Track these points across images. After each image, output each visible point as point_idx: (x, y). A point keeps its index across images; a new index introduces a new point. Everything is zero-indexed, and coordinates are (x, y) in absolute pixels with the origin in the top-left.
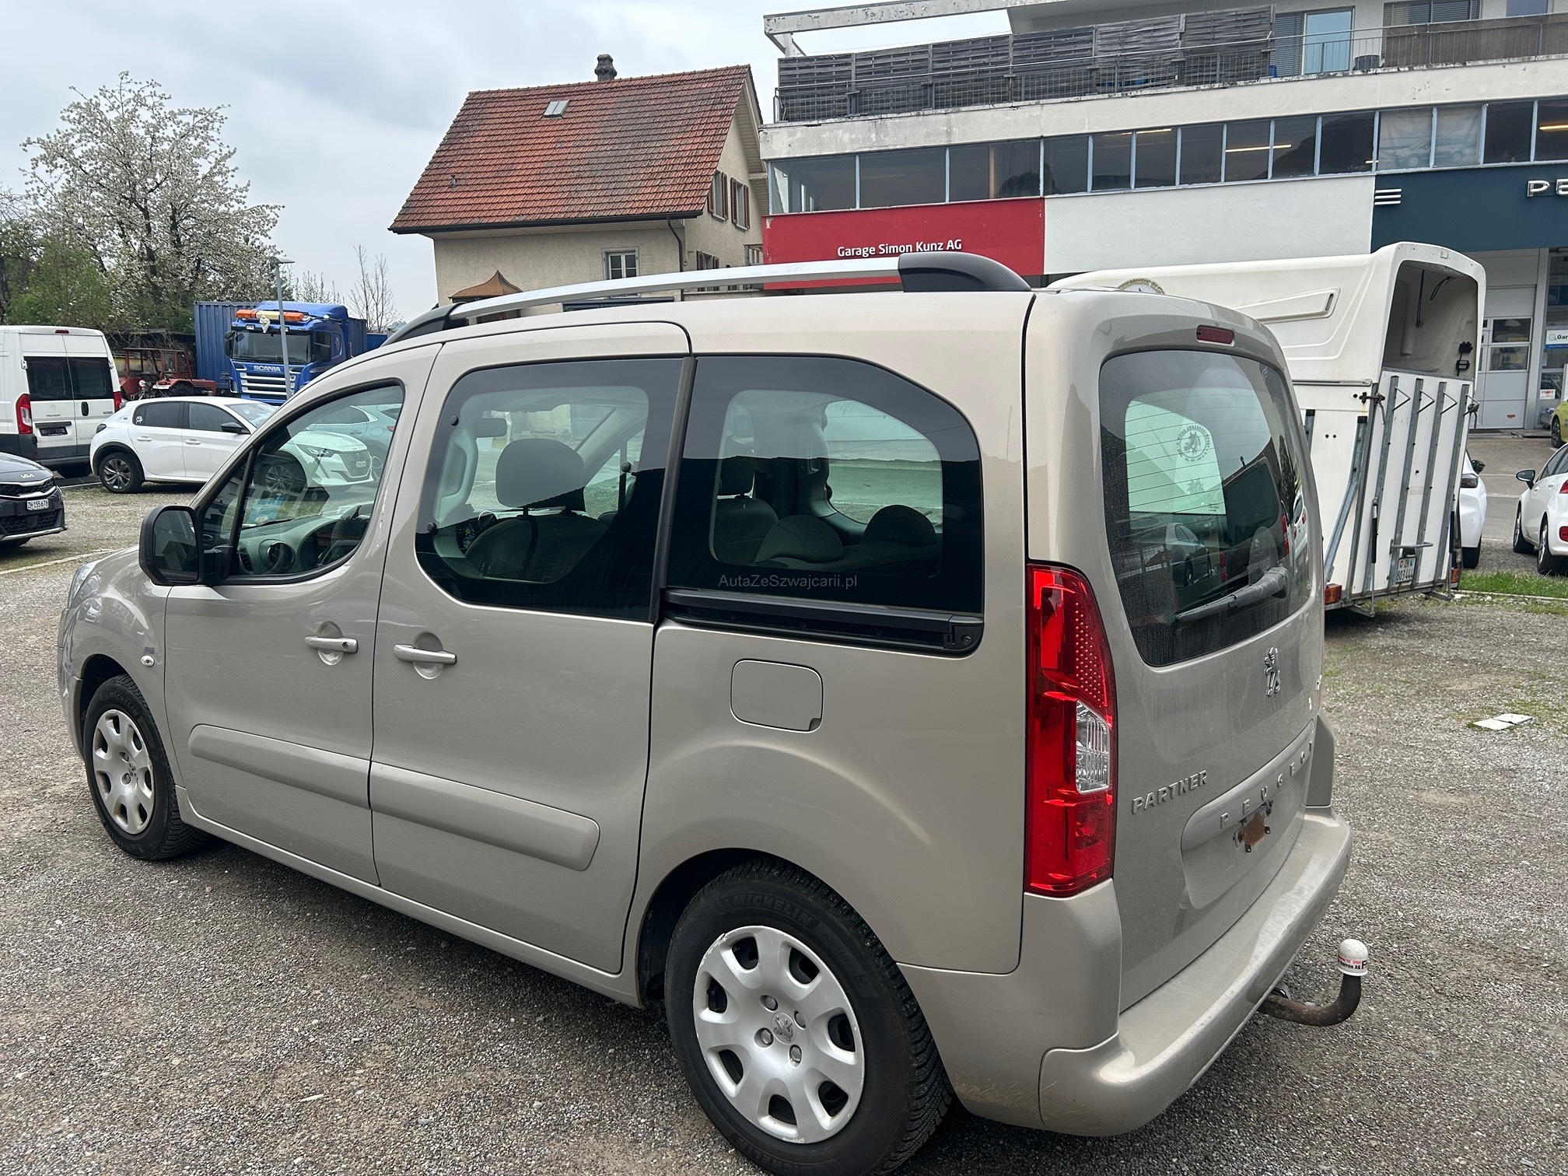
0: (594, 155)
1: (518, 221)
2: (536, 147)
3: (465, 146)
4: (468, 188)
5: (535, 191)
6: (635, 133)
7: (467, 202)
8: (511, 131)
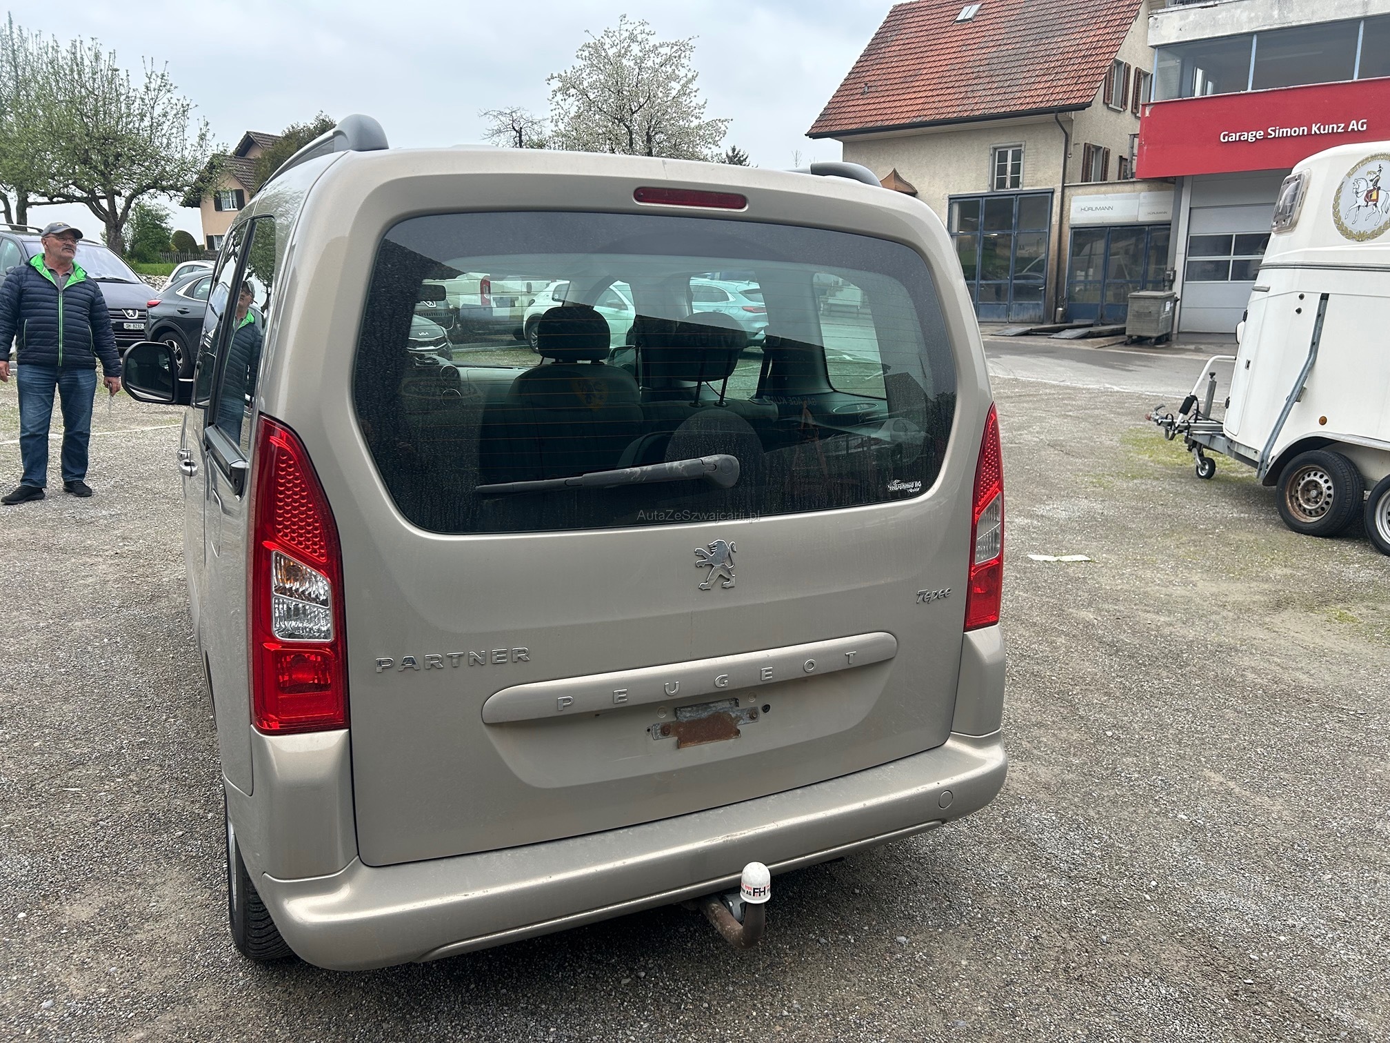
0: (996, 55)
1: (915, 123)
2: (943, 52)
3: (881, 55)
4: (877, 94)
5: (935, 93)
6: (1038, 30)
7: (874, 107)
8: (923, 39)
